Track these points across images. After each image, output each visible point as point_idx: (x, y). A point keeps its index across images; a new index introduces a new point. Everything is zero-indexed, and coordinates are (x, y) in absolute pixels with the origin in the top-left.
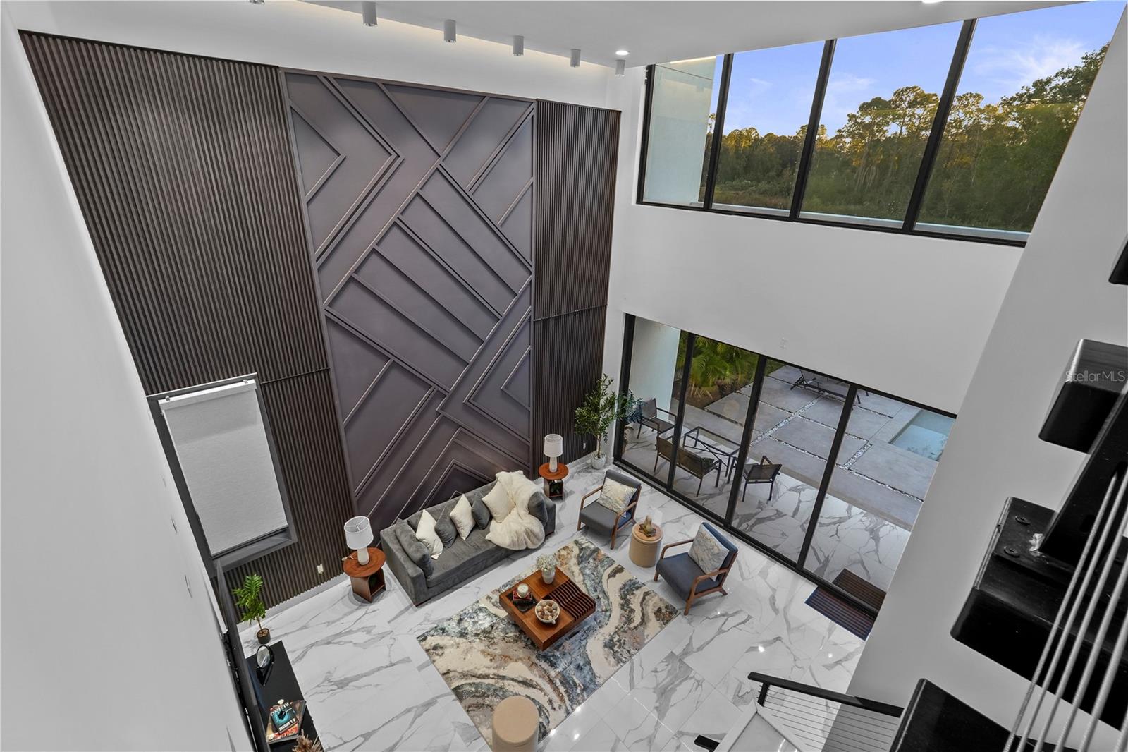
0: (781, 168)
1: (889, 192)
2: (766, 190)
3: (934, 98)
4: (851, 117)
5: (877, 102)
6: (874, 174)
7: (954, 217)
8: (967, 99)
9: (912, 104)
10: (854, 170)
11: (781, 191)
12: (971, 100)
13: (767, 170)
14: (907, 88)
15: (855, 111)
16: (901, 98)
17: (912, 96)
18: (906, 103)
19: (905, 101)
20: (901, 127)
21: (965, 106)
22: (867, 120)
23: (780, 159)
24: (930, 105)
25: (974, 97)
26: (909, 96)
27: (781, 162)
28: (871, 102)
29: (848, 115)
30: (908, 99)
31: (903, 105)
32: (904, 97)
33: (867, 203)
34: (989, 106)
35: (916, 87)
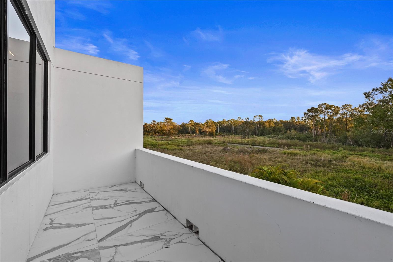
0: (286, 130)
1: (326, 137)
2: (281, 138)
3: (333, 106)
4: (305, 113)
5: (313, 108)
6: (319, 131)
7: (355, 145)
8: (346, 106)
9: (326, 108)
10: (312, 130)
11: (286, 138)
12: (348, 106)
13: (281, 131)
14: (322, 104)
15: (306, 111)
16: (321, 107)
17: (325, 106)
18: (324, 108)
19: (323, 108)
20: (324, 116)
21: (346, 108)
22: (311, 114)
23: (285, 127)
24: (333, 109)
25: (349, 105)
26: (324, 106)
27: (285, 128)
28: (311, 109)
29: (304, 113)
30: (324, 107)
31: (323, 109)
32: (322, 107)
33: (319, 141)
34: (355, 108)
35: (326, 103)
